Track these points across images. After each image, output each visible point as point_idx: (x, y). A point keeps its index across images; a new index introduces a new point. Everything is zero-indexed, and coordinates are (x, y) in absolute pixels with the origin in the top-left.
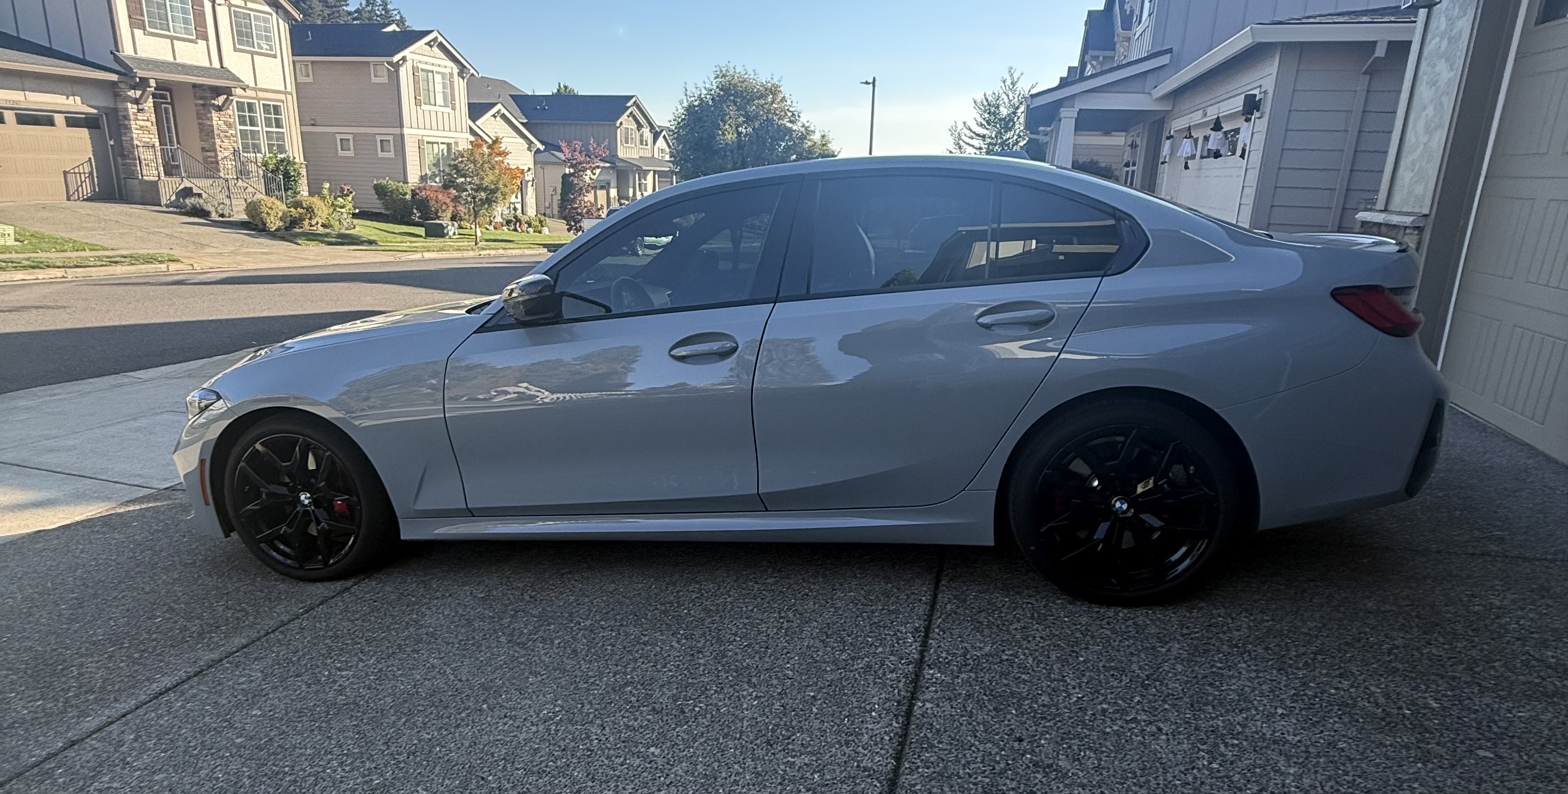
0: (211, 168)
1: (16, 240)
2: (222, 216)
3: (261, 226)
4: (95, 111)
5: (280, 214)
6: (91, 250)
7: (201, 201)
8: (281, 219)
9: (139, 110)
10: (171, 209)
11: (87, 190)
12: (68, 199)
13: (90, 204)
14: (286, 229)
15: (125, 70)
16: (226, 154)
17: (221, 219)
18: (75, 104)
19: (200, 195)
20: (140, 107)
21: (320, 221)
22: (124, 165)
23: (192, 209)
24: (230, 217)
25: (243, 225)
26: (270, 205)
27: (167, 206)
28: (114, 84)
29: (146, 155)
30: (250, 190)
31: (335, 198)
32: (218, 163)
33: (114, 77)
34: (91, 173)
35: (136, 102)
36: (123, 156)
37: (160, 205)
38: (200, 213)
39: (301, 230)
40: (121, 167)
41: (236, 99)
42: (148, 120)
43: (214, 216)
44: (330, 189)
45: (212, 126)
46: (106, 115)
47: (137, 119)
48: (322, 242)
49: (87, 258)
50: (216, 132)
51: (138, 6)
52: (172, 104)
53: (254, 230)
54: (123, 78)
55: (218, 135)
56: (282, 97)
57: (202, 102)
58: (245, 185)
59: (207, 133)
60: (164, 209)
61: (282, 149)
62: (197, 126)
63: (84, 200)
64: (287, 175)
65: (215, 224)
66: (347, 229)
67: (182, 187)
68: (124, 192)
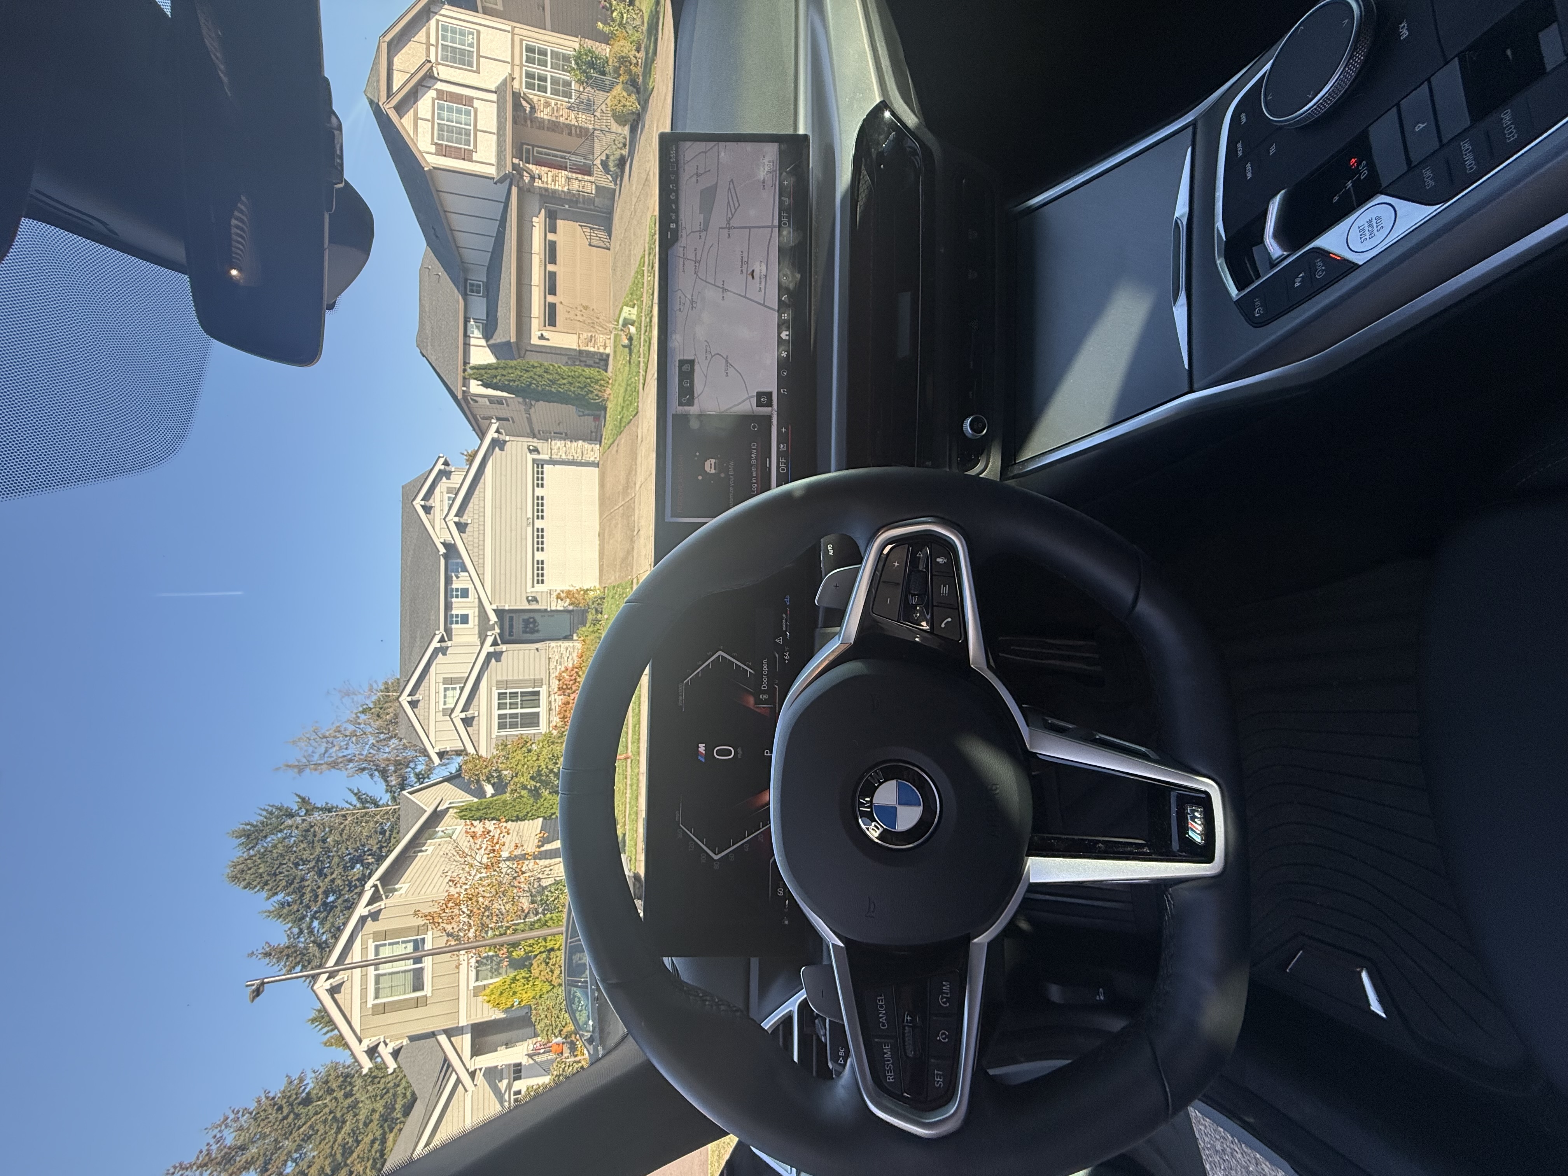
0: (586, 135)
1: (633, 307)
2: (625, 145)
3: (635, 117)
4: (543, 210)
5: (625, 94)
6: (644, 266)
7: (612, 158)
8: (629, 95)
9: (540, 178)
10: (618, 182)
11: (603, 235)
12: (609, 249)
13: (612, 238)
14: (638, 92)
15: (510, 179)
16: (573, 117)
17: (627, 147)
18: (538, 223)
19: (607, 157)
20: (536, 176)
21: (633, 52)
22: (584, 203)
23: (619, 168)
24: (625, 138)
25: (633, 130)
26: (616, 102)
27: (616, 184)
28: (520, 189)
29: (575, 185)
30: (603, 107)
31: (613, 20)
32: (580, 127)
33: (514, 190)
34: (591, 228)
35: (533, 178)
36: (577, 202)
37: (615, 190)
38: (622, 162)
39: (641, 77)
40: (586, 206)
41: (524, 89)
42: (547, 174)
43: (625, 152)
44: (605, 23)
45: (549, 120)
46: (545, 203)
47: (547, 183)
48: (653, 61)
49: (649, 281)
50: (554, 119)
51: (453, 149)
52: (533, 146)
53: (638, 124)
54: (515, 182)
55: (557, 117)
56: (517, 38)
57: (529, 122)
58: (599, 110)
59: (554, 126)
60: (618, 187)
61: (566, 58)
62: (549, 133)
63: (610, 239)
64: (592, 65)
65: (631, 153)
66: (643, 22)
67: (600, 166)
68: (605, 210)
